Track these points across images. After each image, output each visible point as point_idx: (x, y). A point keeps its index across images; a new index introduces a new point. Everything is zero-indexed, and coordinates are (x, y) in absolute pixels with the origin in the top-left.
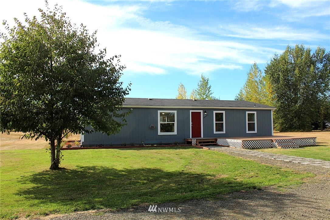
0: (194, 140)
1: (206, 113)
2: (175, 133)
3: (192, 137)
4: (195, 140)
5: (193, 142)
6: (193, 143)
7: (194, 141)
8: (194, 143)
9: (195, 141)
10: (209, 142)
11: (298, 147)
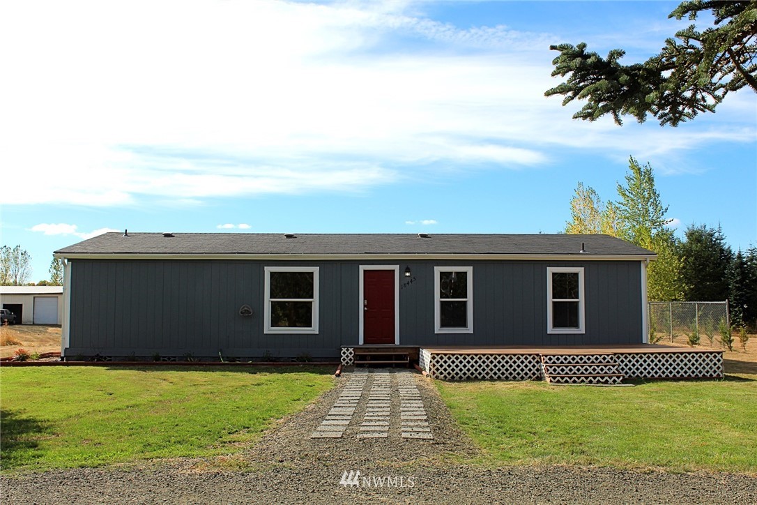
0: (348, 350)
1: (408, 274)
2: (314, 329)
3: (365, 342)
4: (351, 350)
5: (344, 356)
6: (344, 360)
7: (347, 353)
8: (347, 360)
9: (351, 353)
10: (389, 357)
11: (619, 381)
